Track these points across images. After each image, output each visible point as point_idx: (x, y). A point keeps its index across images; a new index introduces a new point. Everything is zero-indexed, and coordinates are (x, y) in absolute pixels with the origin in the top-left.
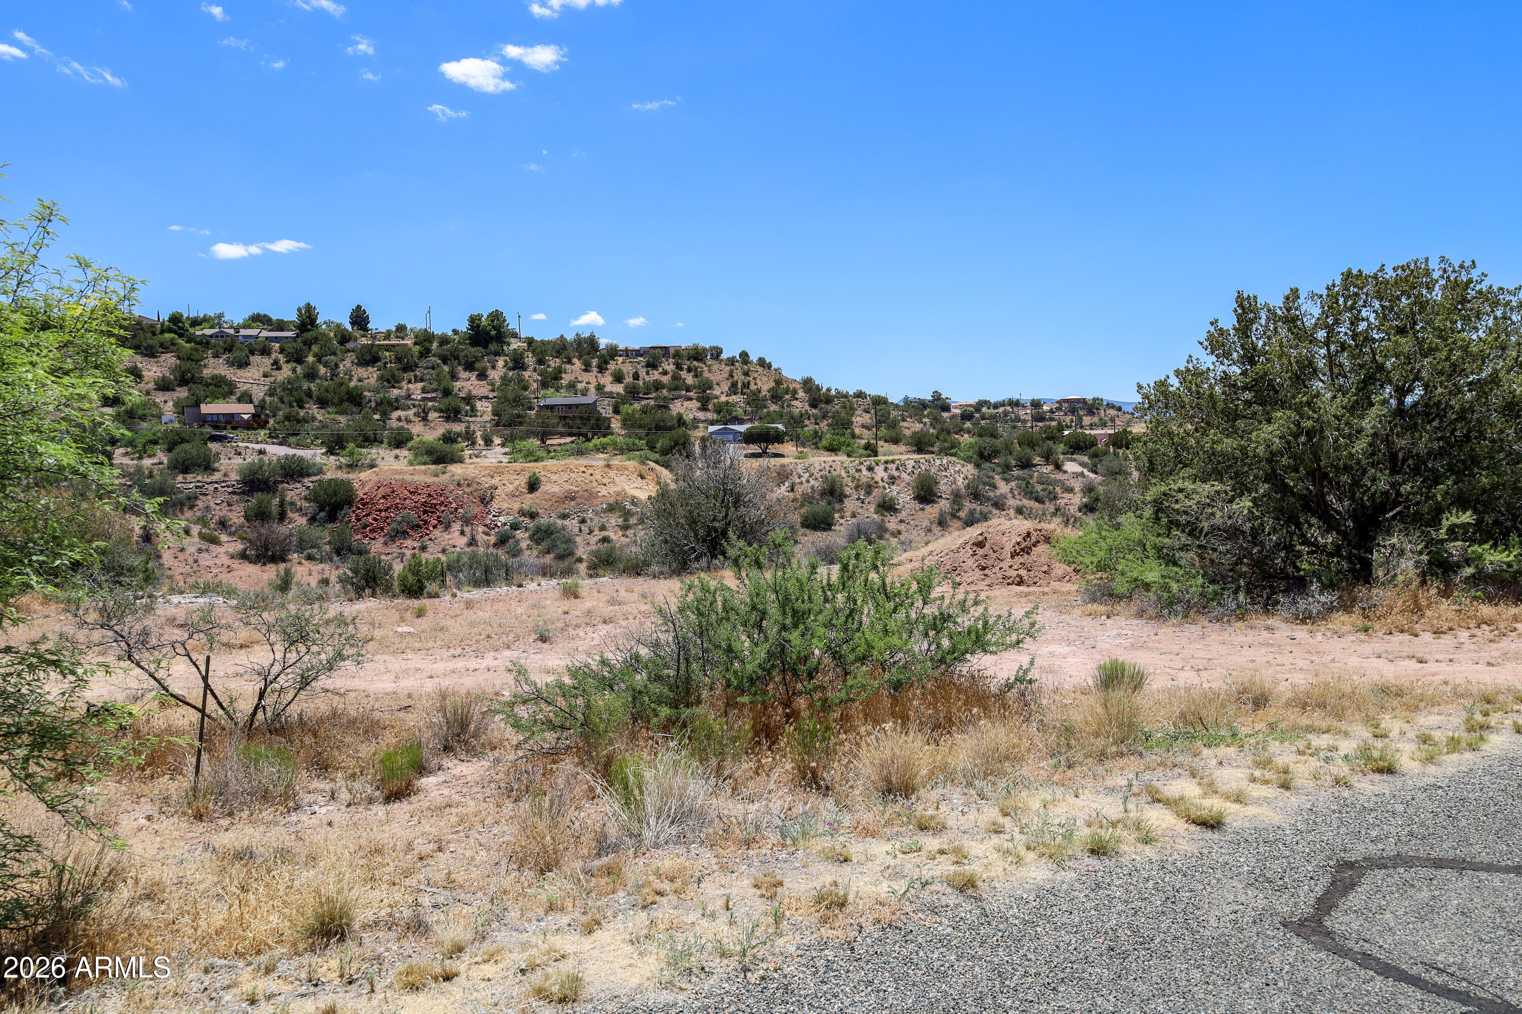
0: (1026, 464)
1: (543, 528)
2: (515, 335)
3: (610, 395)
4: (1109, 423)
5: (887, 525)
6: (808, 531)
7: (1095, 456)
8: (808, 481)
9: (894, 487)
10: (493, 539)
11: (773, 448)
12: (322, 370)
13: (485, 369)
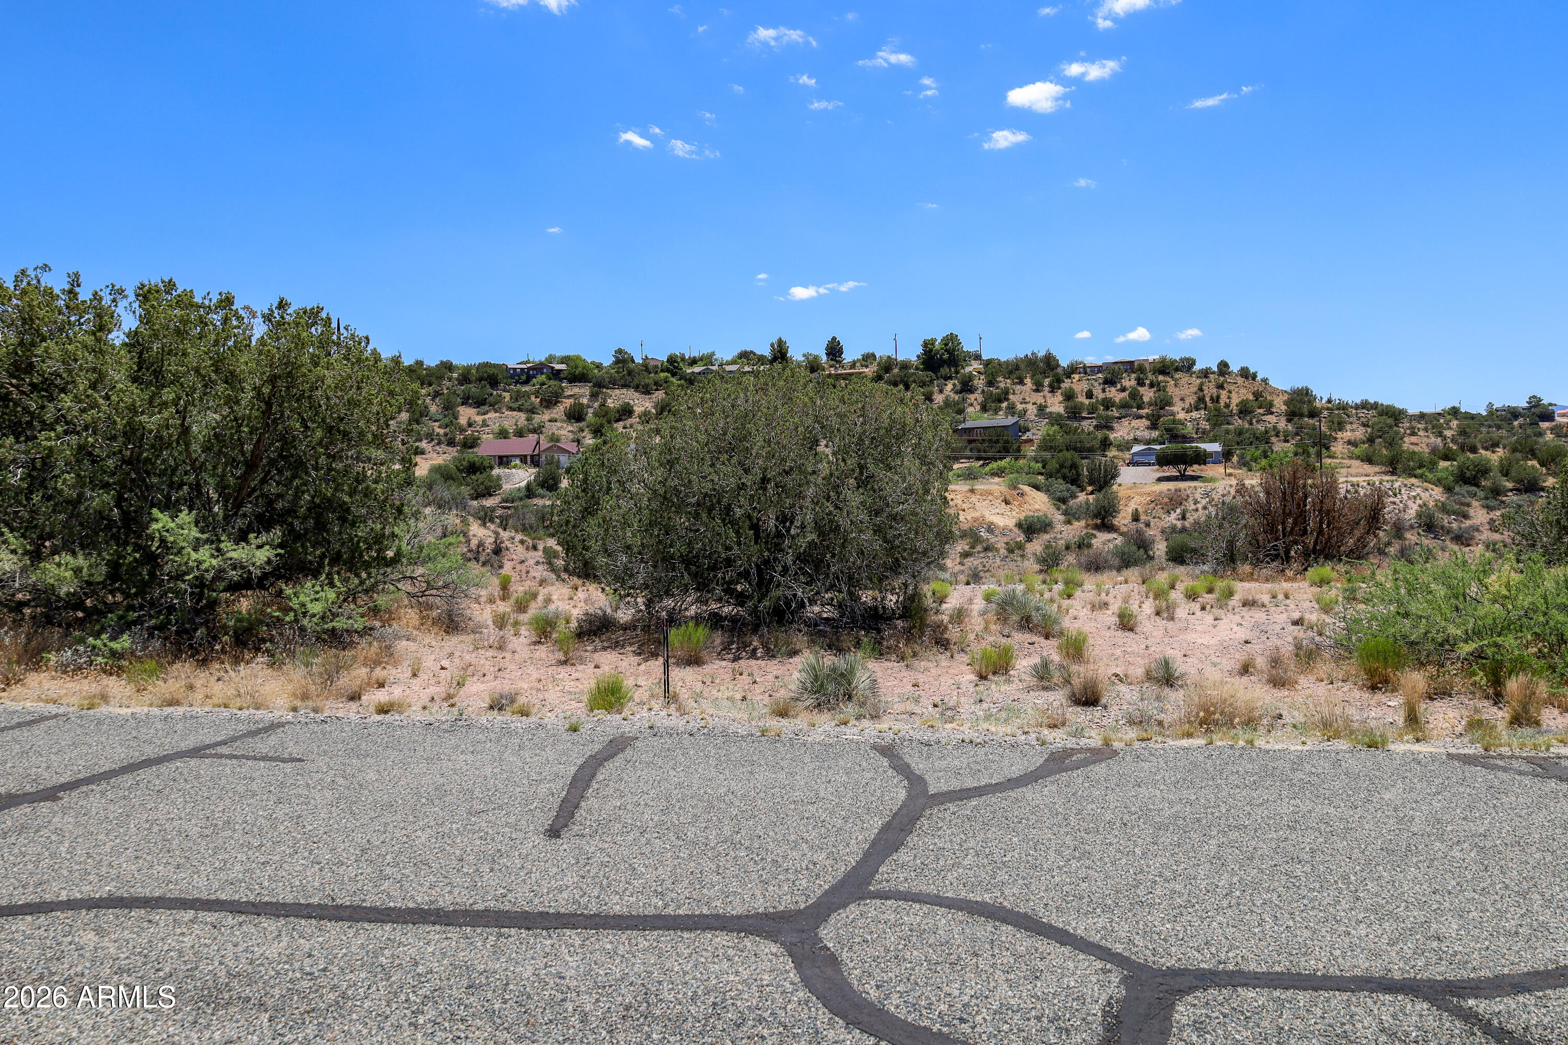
3: (1049, 416)
6: (1171, 565)
11: (1193, 470)
13: (932, 393)
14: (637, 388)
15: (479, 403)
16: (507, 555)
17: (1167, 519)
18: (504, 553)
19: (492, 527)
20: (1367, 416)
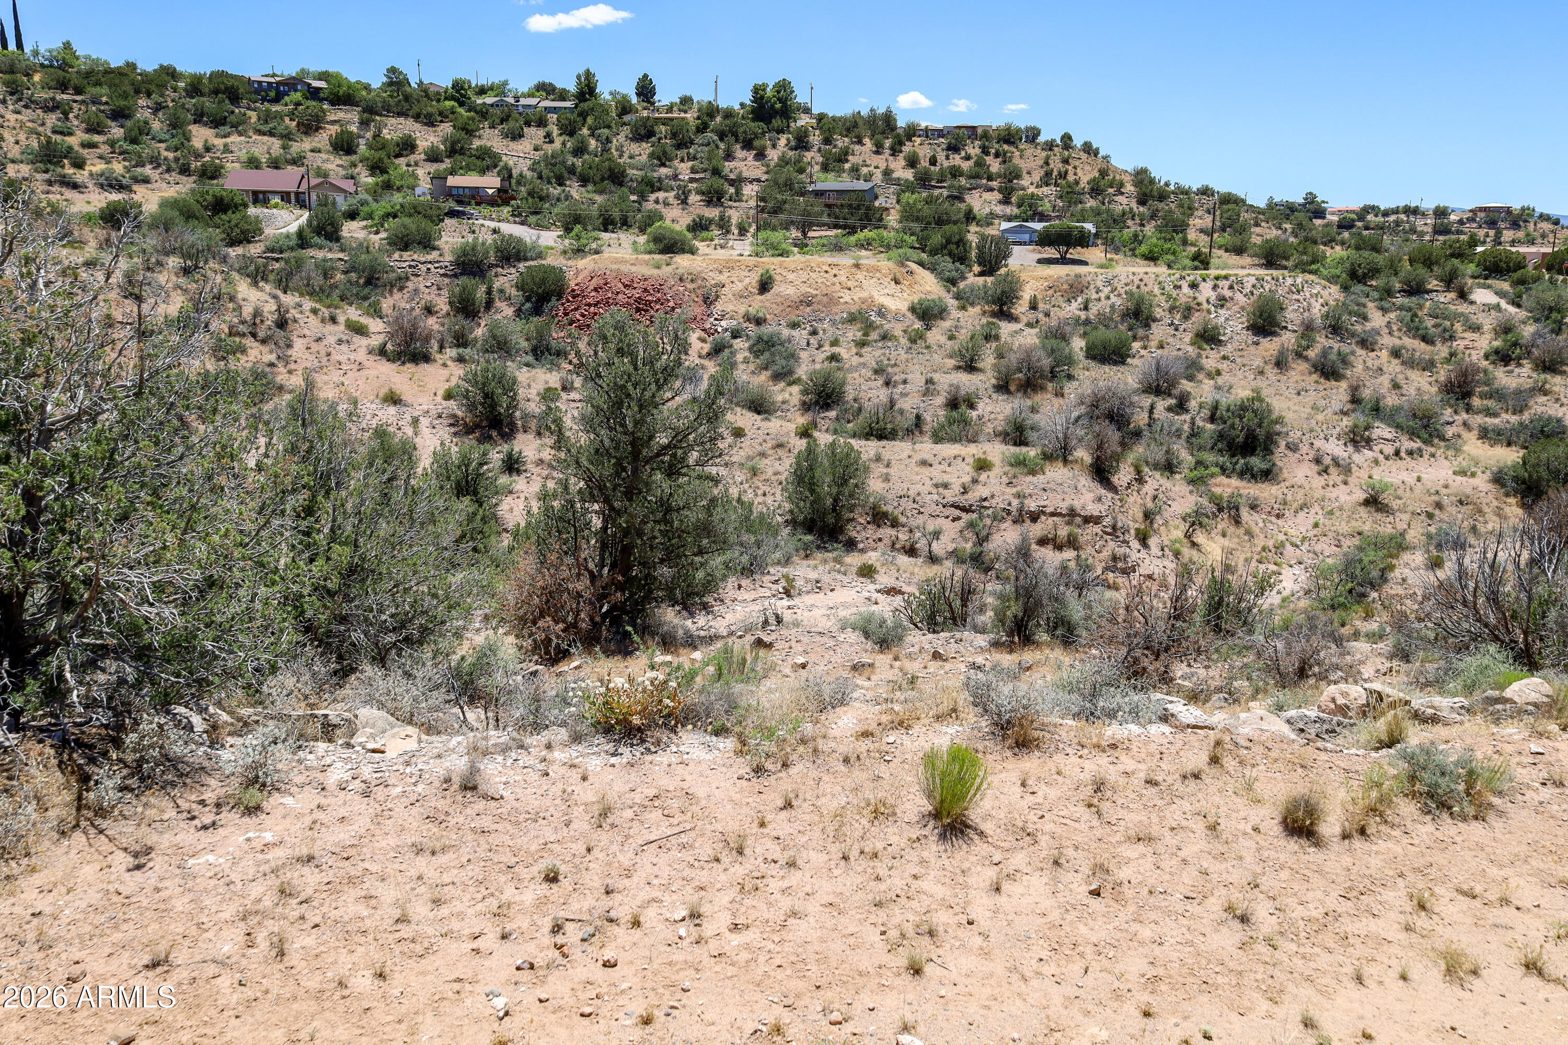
0: (1415, 289)
1: (767, 338)
2: (807, 111)
3: (897, 182)
4: (1539, 240)
5: (1204, 361)
6: (1092, 364)
7: (1521, 282)
8: (1108, 298)
9: (1222, 312)
10: (707, 348)
11: (1075, 253)
12: (593, 143)
13: (764, 148)
14: (417, 117)
15: (217, 122)
16: (295, 331)
17: (1068, 308)
18: (291, 326)
19: (268, 288)
20: (1209, 202)
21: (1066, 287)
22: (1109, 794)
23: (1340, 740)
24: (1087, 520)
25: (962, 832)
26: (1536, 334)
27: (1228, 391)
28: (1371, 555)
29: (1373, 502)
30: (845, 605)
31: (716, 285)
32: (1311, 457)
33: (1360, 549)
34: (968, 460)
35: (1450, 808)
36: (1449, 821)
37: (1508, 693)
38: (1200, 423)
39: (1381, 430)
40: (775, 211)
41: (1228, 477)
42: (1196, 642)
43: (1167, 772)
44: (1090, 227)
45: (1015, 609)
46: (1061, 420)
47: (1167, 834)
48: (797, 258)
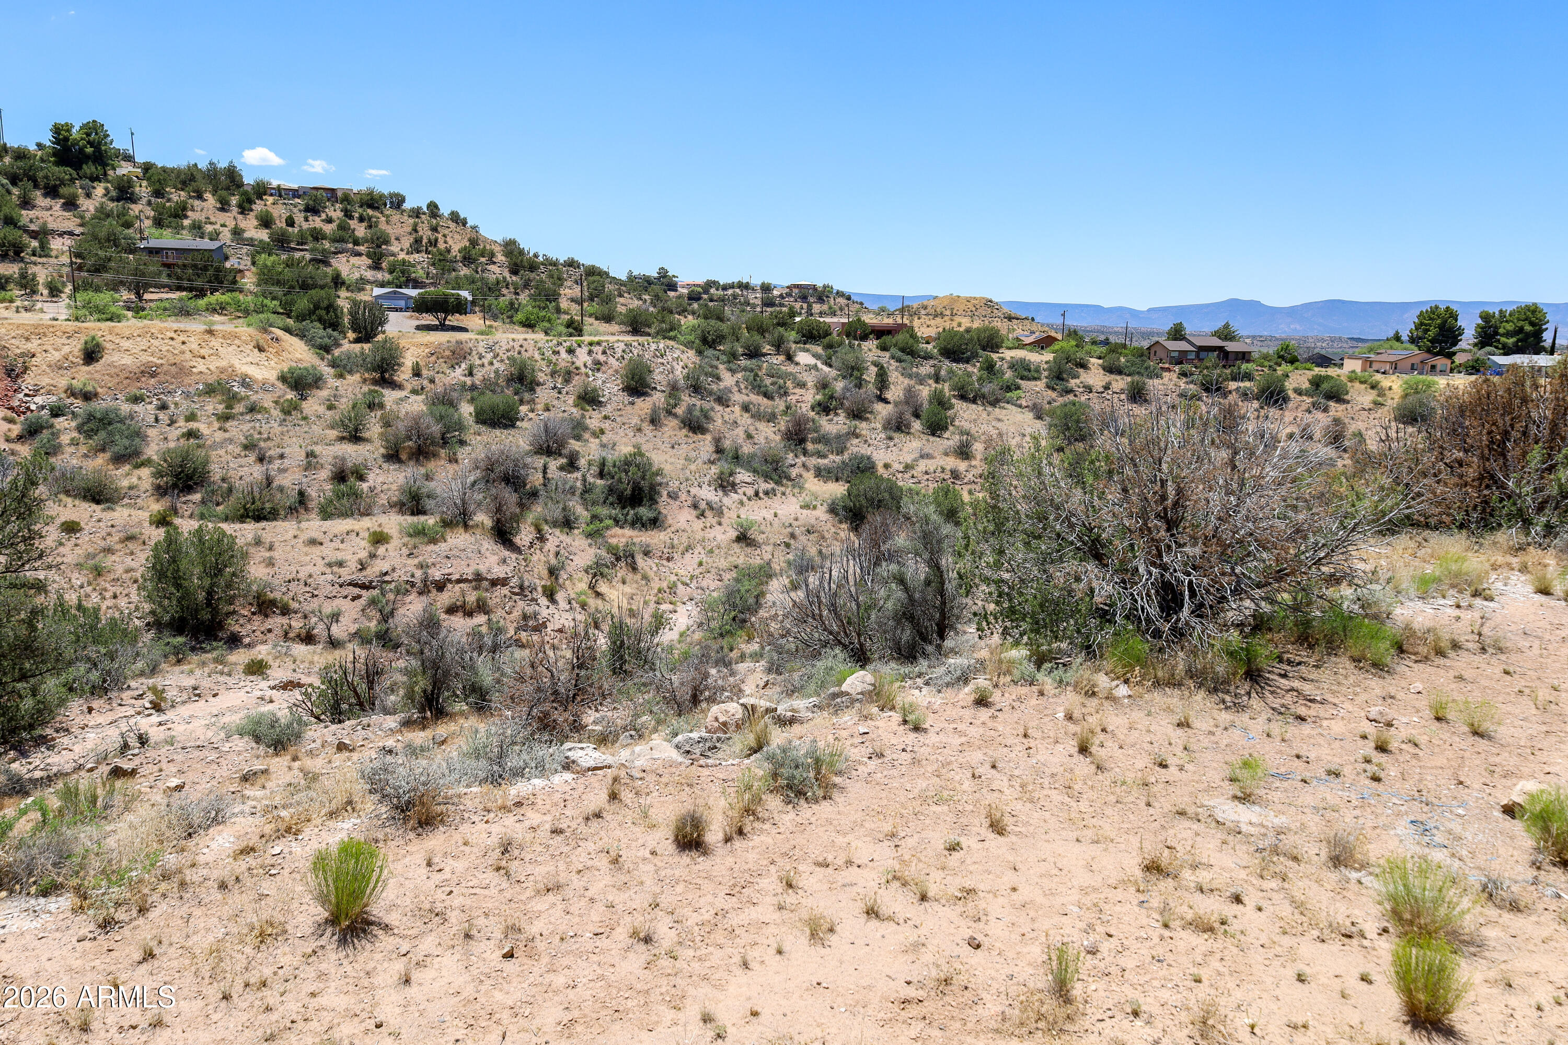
0: (754, 353)
1: (98, 415)
2: (129, 158)
3: (251, 242)
4: (839, 313)
5: (588, 421)
6: (483, 428)
7: (829, 346)
8: (491, 364)
9: (599, 375)
10: (17, 429)
11: (454, 320)
13: (75, 197)
17: (453, 374)
20: (577, 273)
21: (447, 353)
22: (516, 852)
23: (720, 754)
24: (494, 583)
25: (364, 931)
26: (846, 389)
27: (613, 448)
28: (746, 585)
29: (743, 538)
30: (231, 710)
31: (23, 355)
32: (689, 503)
33: (737, 580)
34: (362, 535)
35: (805, 794)
36: (806, 805)
37: (844, 687)
38: (590, 479)
39: (743, 476)
40: (98, 269)
41: (622, 527)
42: (600, 688)
43: (571, 818)
44: (465, 294)
45: (422, 684)
46: (456, 486)
47: (574, 877)
48: (130, 323)
